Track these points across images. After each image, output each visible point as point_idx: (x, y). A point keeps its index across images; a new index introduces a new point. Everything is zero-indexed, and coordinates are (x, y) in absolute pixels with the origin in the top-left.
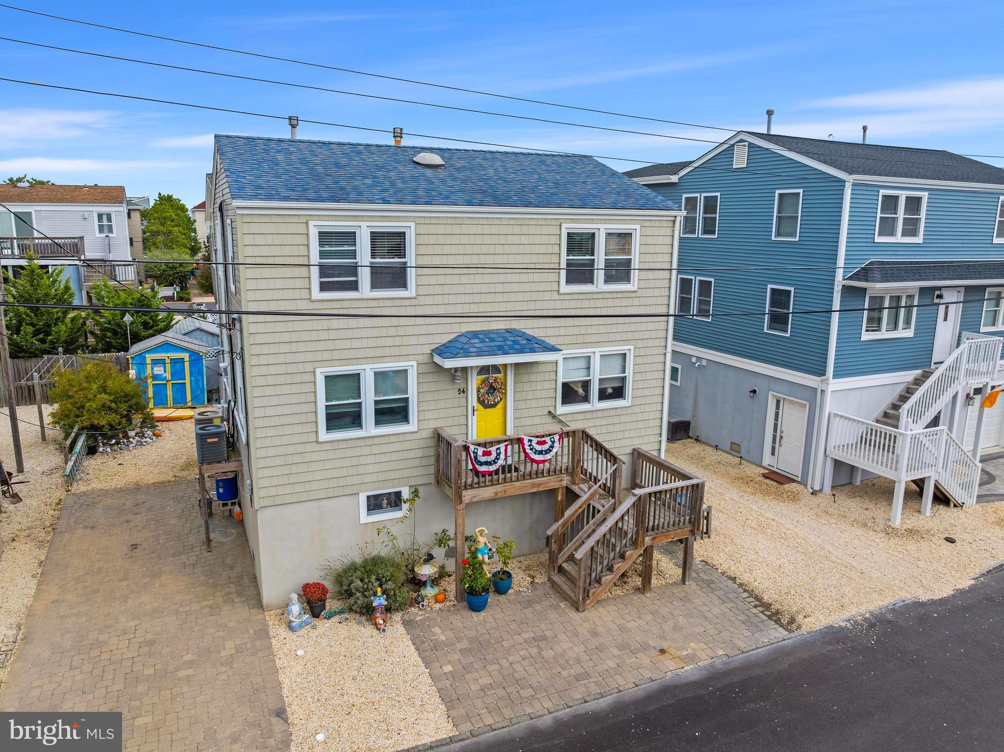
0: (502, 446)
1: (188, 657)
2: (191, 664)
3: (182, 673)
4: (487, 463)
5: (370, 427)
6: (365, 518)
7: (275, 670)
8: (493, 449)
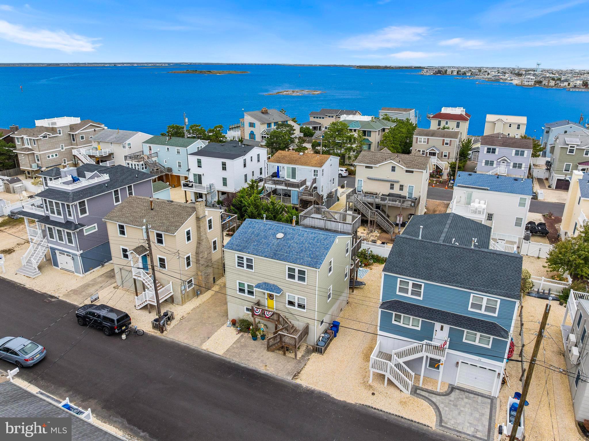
0: (261, 310)
1: (210, 323)
2: (209, 324)
3: (207, 325)
4: (257, 313)
5: (246, 295)
6: (245, 311)
7: (216, 331)
8: (259, 310)
